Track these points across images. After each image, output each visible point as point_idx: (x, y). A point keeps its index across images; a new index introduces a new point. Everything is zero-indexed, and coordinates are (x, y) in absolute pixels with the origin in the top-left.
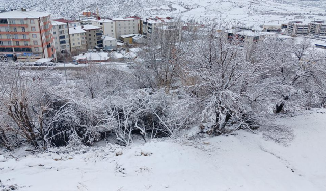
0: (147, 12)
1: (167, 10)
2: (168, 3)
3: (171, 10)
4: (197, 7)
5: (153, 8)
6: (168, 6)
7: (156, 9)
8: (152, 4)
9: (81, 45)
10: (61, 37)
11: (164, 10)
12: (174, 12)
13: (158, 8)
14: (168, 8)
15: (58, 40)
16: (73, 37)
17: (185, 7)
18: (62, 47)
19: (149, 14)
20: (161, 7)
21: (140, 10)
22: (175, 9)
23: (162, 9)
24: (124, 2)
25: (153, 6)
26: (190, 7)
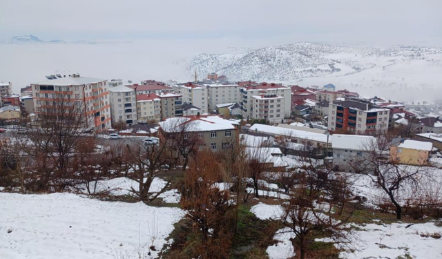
0: (297, 74)
1: (326, 71)
2: (330, 62)
3: (333, 71)
4: (372, 67)
5: (307, 69)
6: (330, 65)
7: (311, 70)
8: (306, 63)
9: (153, 115)
10: (127, 105)
11: (322, 71)
12: (336, 73)
13: (314, 69)
14: (329, 68)
15: (123, 109)
16: (145, 106)
17: (354, 68)
18: (128, 116)
19: (300, 76)
20: (318, 67)
21: (289, 71)
22: (339, 70)
23: (319, 70)
24: (269, 62)
25: (307, 66)
26: (362, 68)
